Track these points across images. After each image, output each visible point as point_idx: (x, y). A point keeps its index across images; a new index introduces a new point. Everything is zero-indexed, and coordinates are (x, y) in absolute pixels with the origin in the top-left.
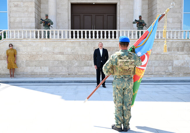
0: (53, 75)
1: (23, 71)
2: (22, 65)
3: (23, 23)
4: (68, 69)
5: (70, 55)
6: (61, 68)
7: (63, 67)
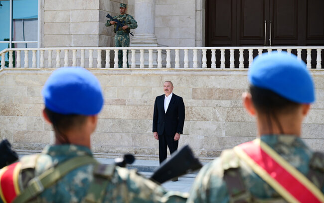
0: (101, 151)
1: (40, 142)
2: (38, 126)
3: (72, 25)
4: (134, 139)
5: (140, 105)
6: (118, 136)
7: (124, 134)
